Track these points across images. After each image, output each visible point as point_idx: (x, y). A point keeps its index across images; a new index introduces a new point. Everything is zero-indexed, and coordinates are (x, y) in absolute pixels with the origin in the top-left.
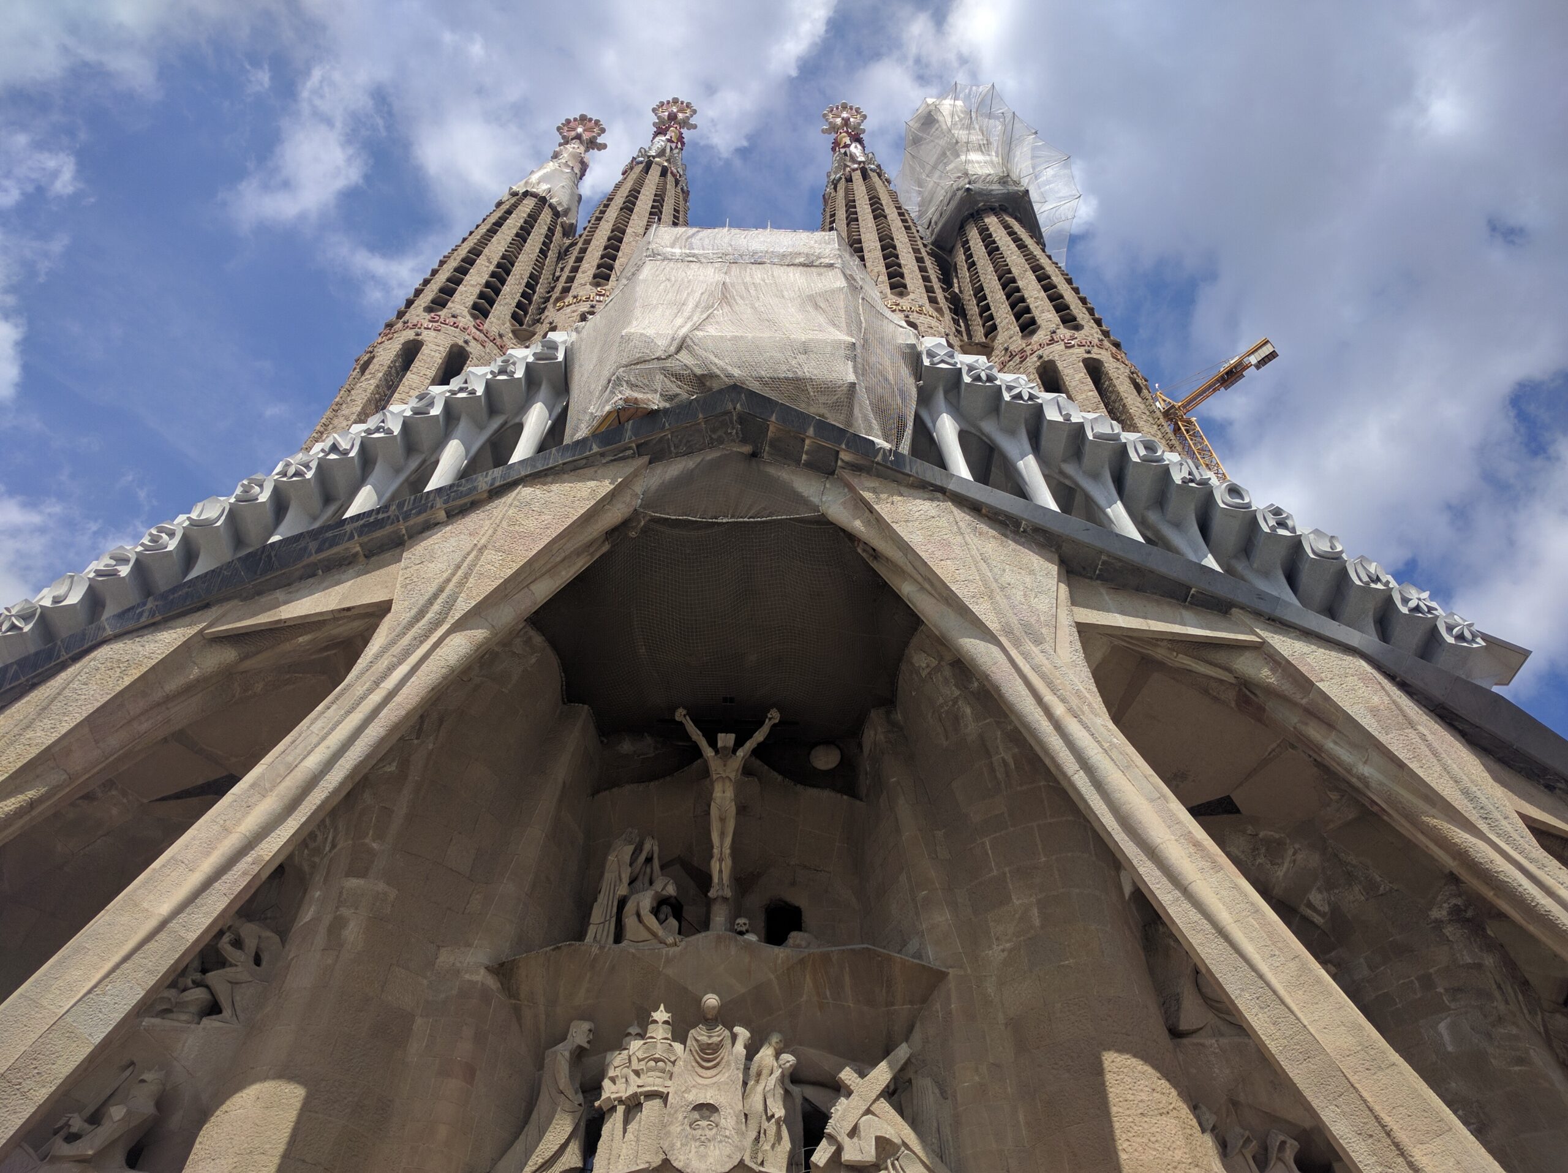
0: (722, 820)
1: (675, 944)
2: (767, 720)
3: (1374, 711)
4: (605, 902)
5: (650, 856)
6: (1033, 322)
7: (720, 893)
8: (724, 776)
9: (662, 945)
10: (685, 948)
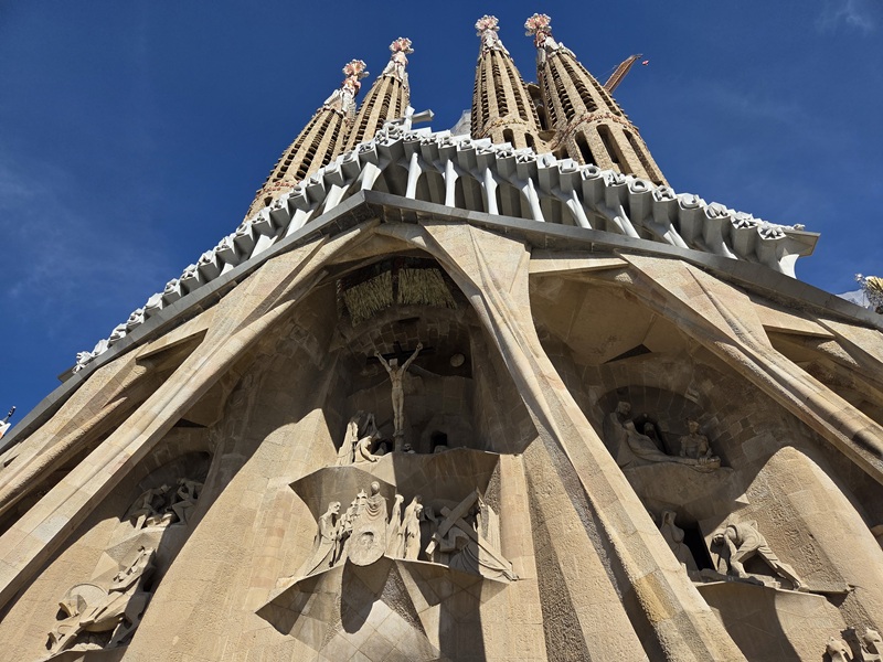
0: (398, 400)
1: (376, 460)
2: (416, 349)
3: (685, 288)
4: (346, 446)
5: (371, 421)
6: (573, 112)
7: (399, 434)
8: (397, 379)
10: (381, 462)
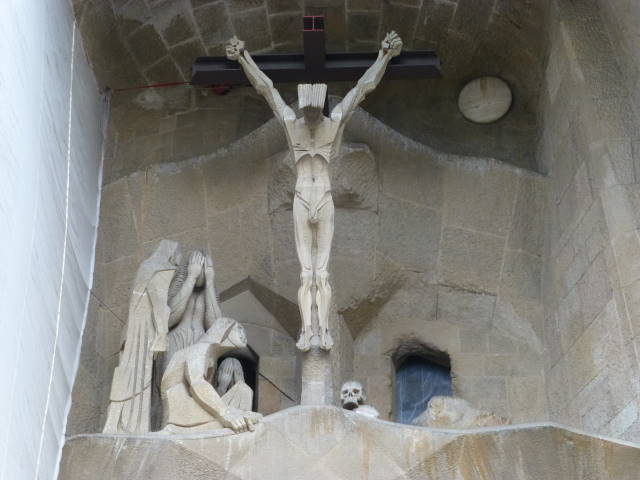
1: (247, 428)
2: (381, 53)
4: (132, 366)
5: (200, 284)
7: (315, 342)
8: (312, 154)
9: (227, 431)
10: (264, 434)
